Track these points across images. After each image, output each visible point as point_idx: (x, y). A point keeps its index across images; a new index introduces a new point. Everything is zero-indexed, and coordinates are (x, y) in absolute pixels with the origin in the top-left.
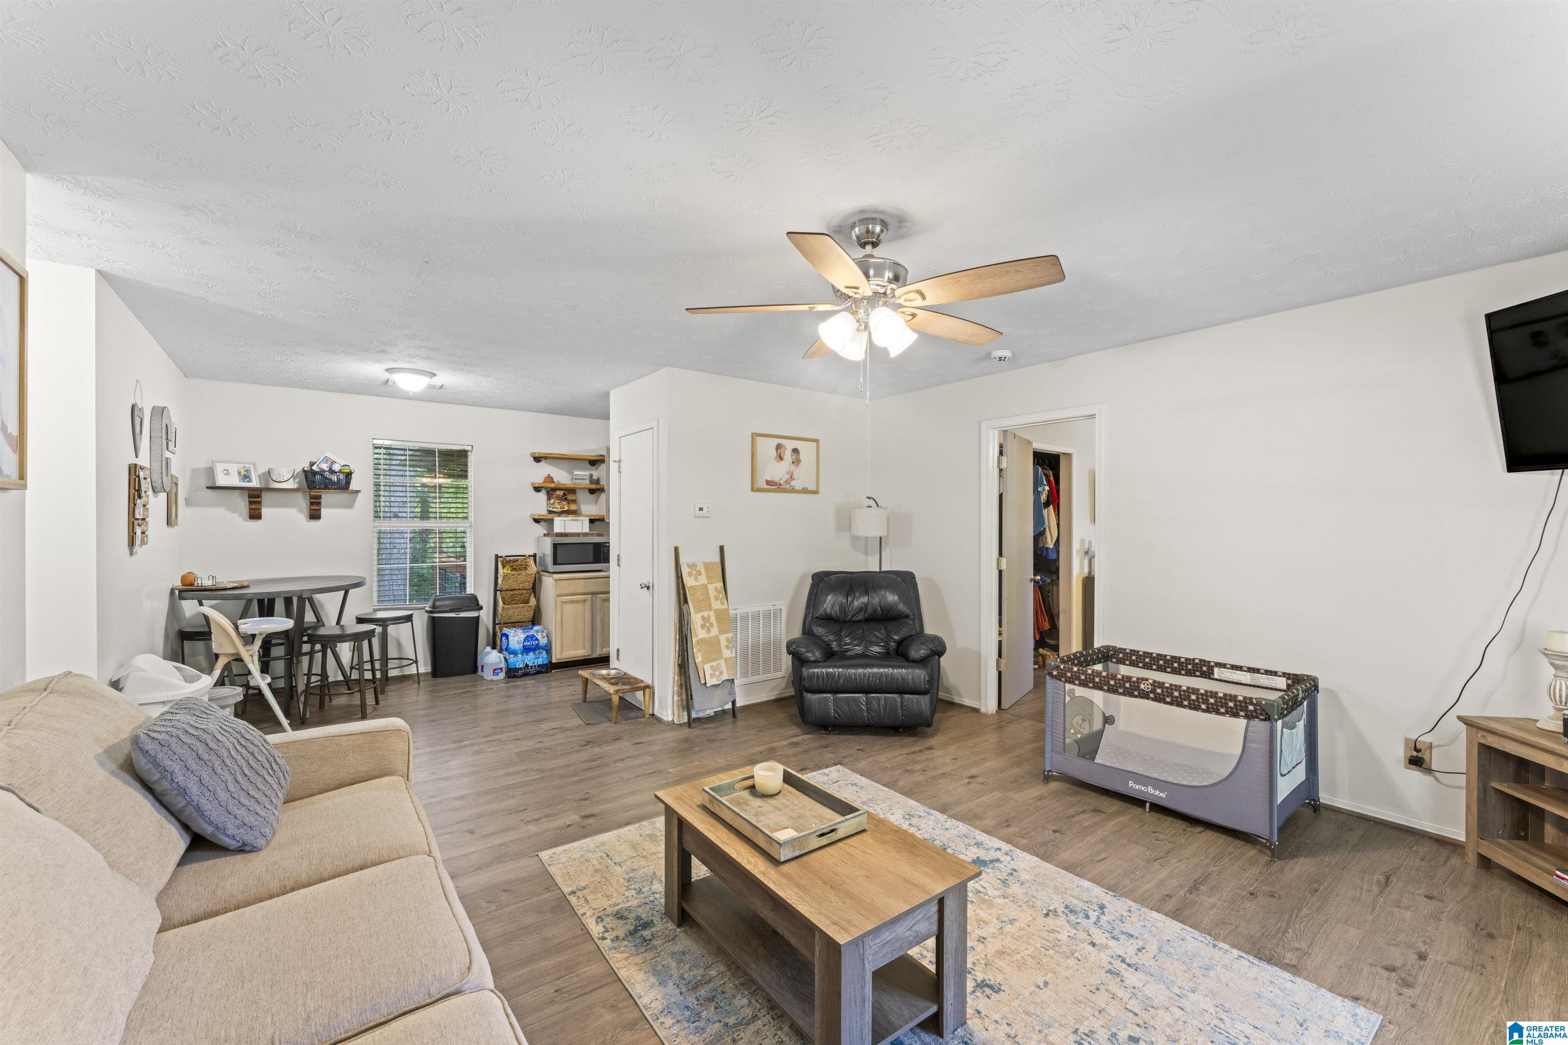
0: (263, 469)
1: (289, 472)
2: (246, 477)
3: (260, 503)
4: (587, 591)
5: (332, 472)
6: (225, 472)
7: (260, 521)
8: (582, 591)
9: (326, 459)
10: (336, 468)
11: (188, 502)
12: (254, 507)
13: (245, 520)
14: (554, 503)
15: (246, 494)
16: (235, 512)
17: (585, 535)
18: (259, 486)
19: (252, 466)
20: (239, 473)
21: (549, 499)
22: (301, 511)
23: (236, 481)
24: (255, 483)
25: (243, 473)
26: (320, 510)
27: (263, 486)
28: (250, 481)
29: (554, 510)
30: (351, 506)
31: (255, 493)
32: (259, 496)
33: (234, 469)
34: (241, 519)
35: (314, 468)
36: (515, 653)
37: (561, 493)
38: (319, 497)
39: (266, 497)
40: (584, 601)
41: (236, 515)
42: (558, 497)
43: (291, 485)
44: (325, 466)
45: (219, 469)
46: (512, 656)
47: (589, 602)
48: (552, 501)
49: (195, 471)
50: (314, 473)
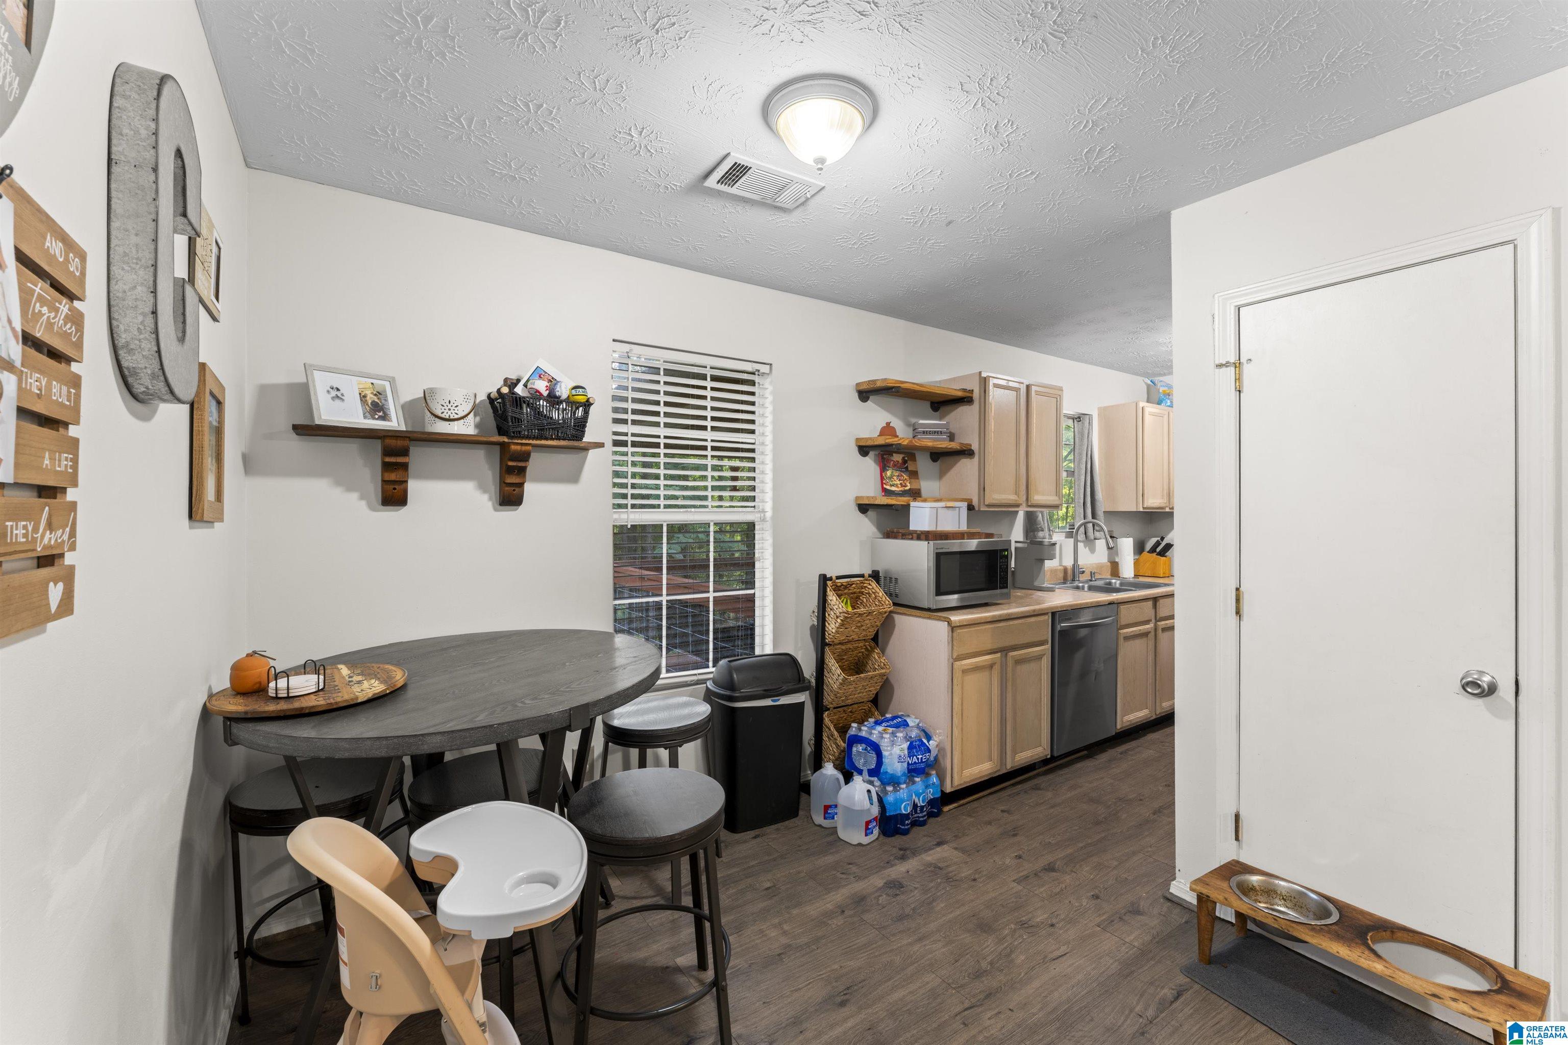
0: (411, 392)
1: (466, 399)
2: (377, 408)
3: (405, 467)
4: (996, 646)
5: (553, 399)
6: (334, 393)
7: (404, 511)
8: (989, 646)
9: (540, 373)
10: (563, 391)
11: (249, 464)
12: (393, 476)
13: (373, 509)
14: (891, 477)
15: (378, 445)
16: (350, 489)
17: (960, 535)
18: (403, 428)
19: (387, 385)
20: (363, 398)
21: (883, 469)
22: (482, 488)
23: (355, 417)
24: (395, 422)
25: (370, 398)
26: (521, 485)
27: (410, 429)
28: (385, 417)
29: (893, 489)
30: (574, 477)
31: (400, 443)
32: (405, 452)
33: (352, 387)
34: (363, 503)
35: (519, 390)
36: (894, 781)
37: (898, 458)
38: (525, 457)
39: (418, 456)
40: (991, 666)
41: (354, 496)
42: (896, 466)
43: (467, 428)
44: (541, 386)
45: (321, 383)
46: (890, 788)
47: (997, 668)
48: (889, 473)
49: (264, 391)
50: (518, 401)
